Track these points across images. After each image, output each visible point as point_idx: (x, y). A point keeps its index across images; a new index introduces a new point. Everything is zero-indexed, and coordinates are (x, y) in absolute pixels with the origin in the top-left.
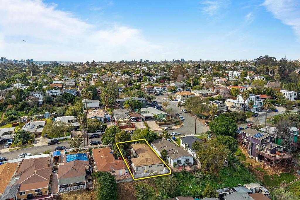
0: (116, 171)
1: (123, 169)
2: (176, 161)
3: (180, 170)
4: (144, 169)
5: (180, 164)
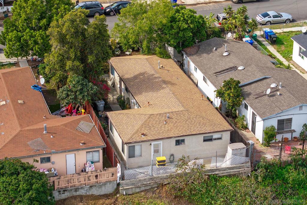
0: (53, 158)
1: (78, 150)
2: (274, 123)
3: (286, 156)
4: (156, 151)
5: (287, 132)
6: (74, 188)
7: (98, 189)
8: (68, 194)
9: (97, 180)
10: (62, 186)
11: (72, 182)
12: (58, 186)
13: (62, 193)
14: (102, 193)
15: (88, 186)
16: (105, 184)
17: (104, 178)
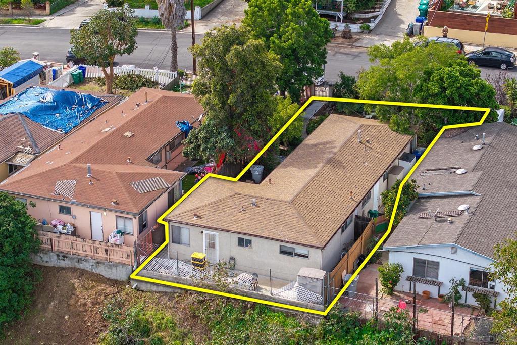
0: (75, 210)
2: (406, 260)
4: (212, 246)
5: (431, 282)
6: (77, 256)
7: (107, 269)
8: (69, 263)
9: (106, 256)
10: (63, 249)
11: (75, 249)
12: (58, 248)
13: (62, 259)
14: (113, 277)
15: (94, 261)
16: (116, 265)
17: (116, 257)
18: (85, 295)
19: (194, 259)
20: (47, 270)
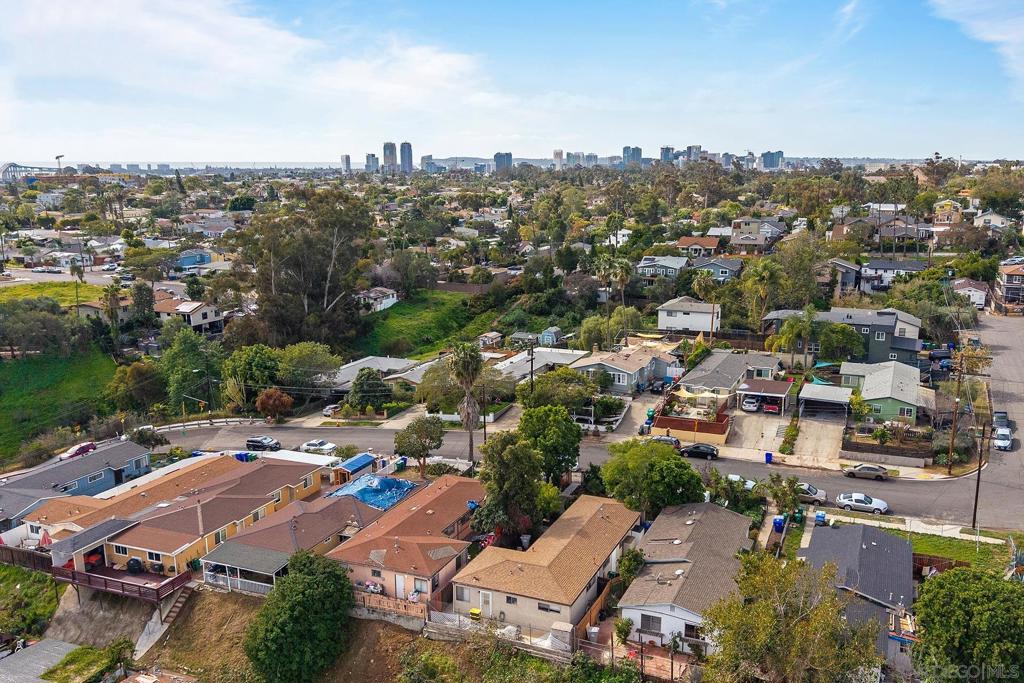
0: (384, 574)
1: (405, 573)
2: (636, 615)
4: (486, 602)
5: (653, 634)
6: (383, 611)
7: (405, 621)
8: (377, 616)
9: (405, 611)
10: (373, 605)
11: (382, 605)
12: (369, 604)
13: (372, 613)
14: (410, 628)
15: (396, 615)
16: (413, 618)
17: (413, 612)
18: (387, 644)
19: (472, 614)
20: (360, 622)
